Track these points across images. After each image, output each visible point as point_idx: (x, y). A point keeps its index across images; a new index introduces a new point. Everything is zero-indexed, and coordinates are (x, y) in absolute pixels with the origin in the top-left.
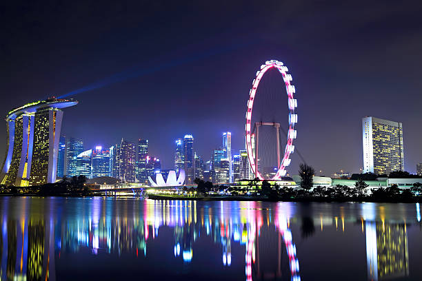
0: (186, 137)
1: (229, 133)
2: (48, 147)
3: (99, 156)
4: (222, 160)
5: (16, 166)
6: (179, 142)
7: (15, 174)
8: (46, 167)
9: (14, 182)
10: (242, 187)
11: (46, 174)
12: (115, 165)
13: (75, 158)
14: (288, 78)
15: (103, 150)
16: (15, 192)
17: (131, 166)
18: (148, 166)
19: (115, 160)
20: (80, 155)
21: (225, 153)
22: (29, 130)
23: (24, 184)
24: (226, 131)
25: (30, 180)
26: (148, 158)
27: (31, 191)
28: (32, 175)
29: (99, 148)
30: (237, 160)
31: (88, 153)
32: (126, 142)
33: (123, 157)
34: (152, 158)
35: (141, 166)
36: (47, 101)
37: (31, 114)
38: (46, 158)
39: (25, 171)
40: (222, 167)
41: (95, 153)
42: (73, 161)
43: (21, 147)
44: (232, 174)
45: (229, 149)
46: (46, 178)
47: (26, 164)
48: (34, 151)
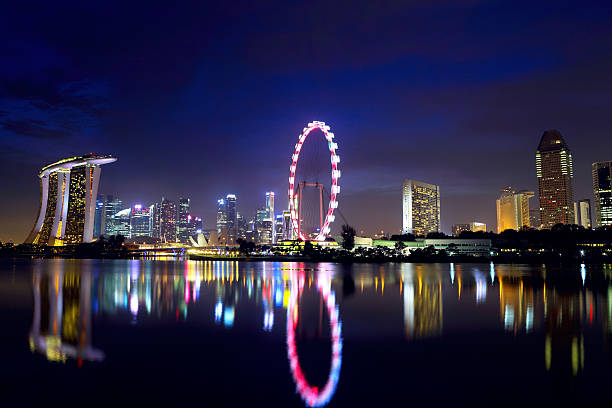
0: (229, 196)
1: (273, 193)
2: (84, 205)
3: (138, 216)
4: (265, 220)
5: (49, 224)
6: (221, 202)
7: (48, 233)
8: (82, 226)
9: (47, 240)
10: (285, 248)
11: (82, 233)
12: (155, 224)
13: (113, 217)
14: (330, 136)
15: (143, 209)
16: (49, 253)
17: (171, 225)
18: (189, 226)
19: (155, 220)
20: (119, 214)
21: (268, 213)
22: (64, 188)
23: (58, 243)
24: (269, 191)
25: (65, 240)
26: (189, 217)
27: (67, 252)
28: (66, 234)
29: (138, 207)
30: (280, 220)
31: (126, 212)
32: (167, 201)
33: (164, 216)
34: (193, 218)
35: (181, 226)
36: (84, 157)
37: (66, 170)
38: (83, 217)
39: (60, 229)
40: (265, 227)
41: (134, 211)
42: (111, 220)
43: (55, 205)
44: (275, 234)
45: (272, 209)
46: (82, 237)
47: (61, 223)
48: (69, 209)
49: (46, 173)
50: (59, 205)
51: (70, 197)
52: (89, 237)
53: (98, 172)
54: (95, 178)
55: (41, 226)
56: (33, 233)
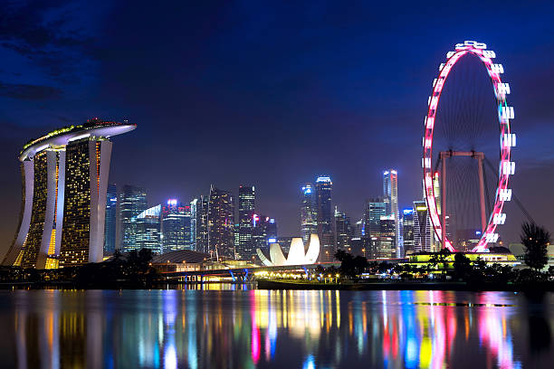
0: (319, 180)
1: (394, 172)
2: (88, 203)
3: (173, 216)
4: (383, 218)
5: (37, 234)
6: (308, 190)
7: (35, 250)
8: (86, 235)
9: (34, 260)
11: (87, 248)
12: (200, 229)
13: (133, 220)
15: (180, 205)
16: (37, 280)
17: (226, 231)
18: (254, 232)
19: (200, 222)
20: (143, 215)
21: (388, 206)
22: (58, 177)
23: (51, 265)
24: (389, 169)
25: (61, 258)
26: (255, 218)
27: (66, 278)
28: (63, 250)
29: (173, 202)
30: (409, 217)
31: (153, 211)
32: (218, 192)
33: (214, 216)
34: (262, 218)
35: (243, 231)
36: (86, 125)
37: (60, 148)
38: (86, 221)
39: (53, 243)
40: (382, 230)
41: (166, 210)
42: (130, 225)
43: (44, 203)
44: (400, 242)
45: (394, 199)
46: (87, 255)
47: (54, 232)
48: (65, 210)
49: (30, 153)
50: (50, 203)
51: (67, 191)
52: (98, 254)
53: (107, 148)
54: (103, 158)
55: (24, 237)
56: (14, 250)
